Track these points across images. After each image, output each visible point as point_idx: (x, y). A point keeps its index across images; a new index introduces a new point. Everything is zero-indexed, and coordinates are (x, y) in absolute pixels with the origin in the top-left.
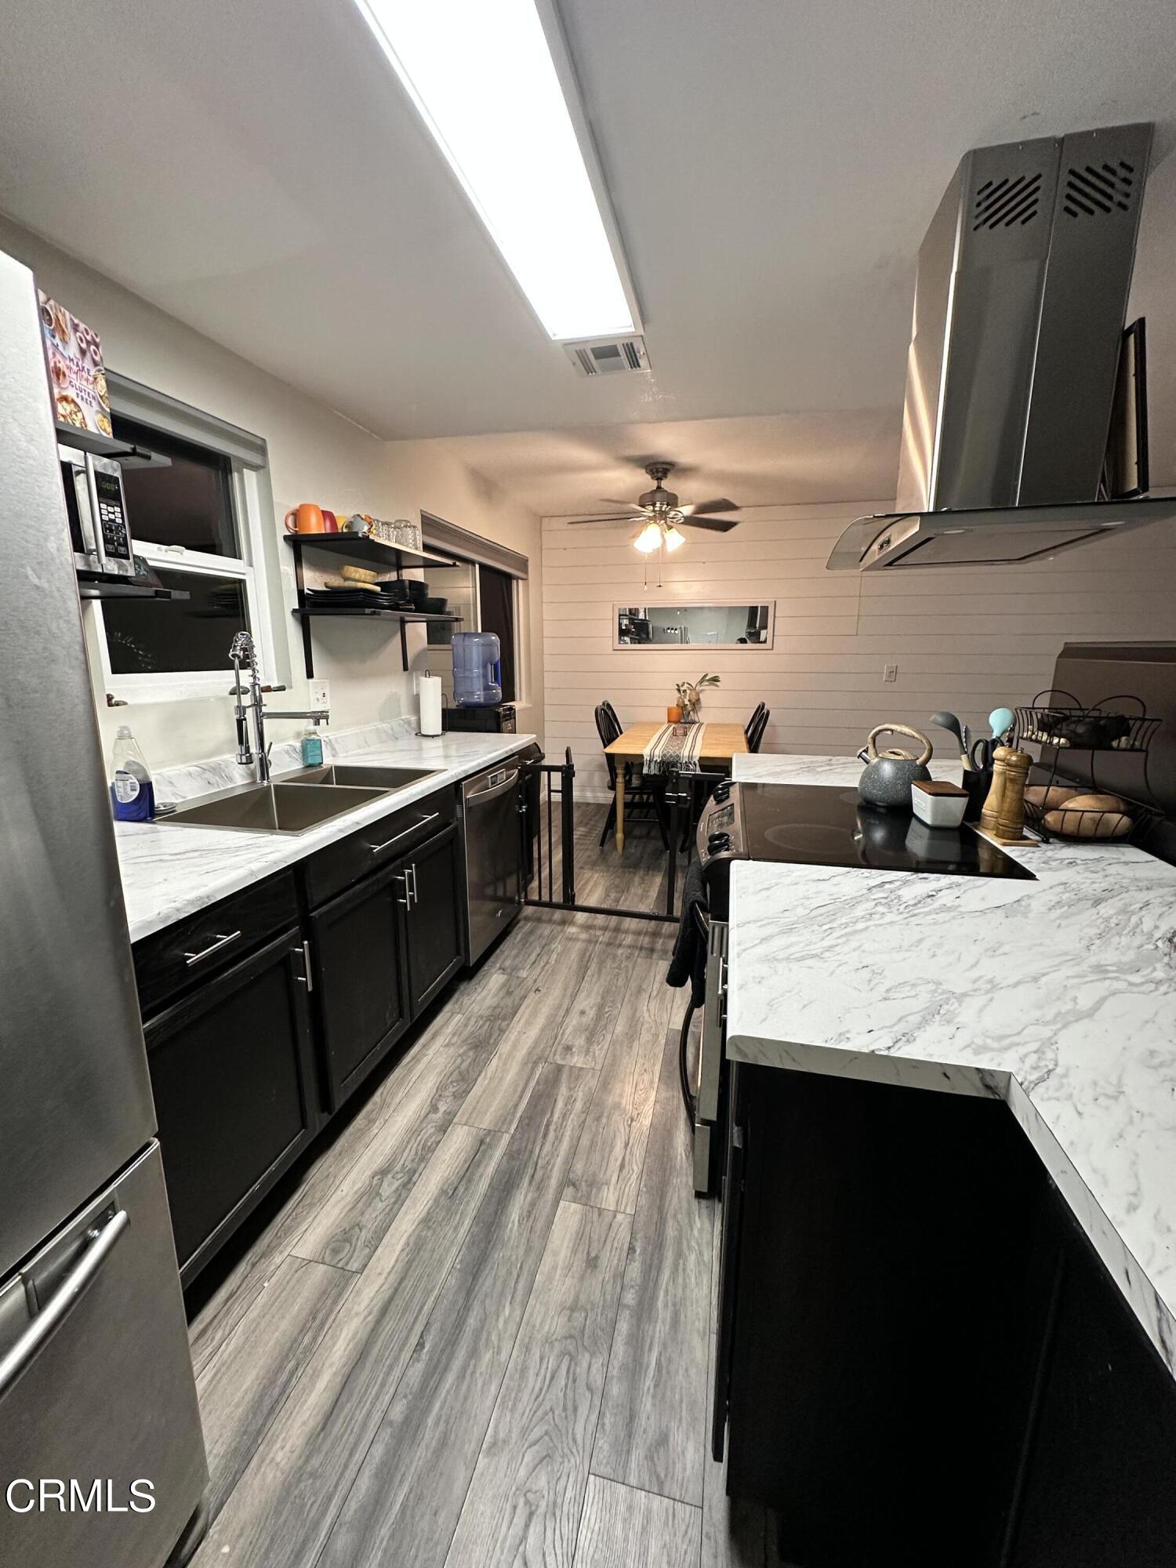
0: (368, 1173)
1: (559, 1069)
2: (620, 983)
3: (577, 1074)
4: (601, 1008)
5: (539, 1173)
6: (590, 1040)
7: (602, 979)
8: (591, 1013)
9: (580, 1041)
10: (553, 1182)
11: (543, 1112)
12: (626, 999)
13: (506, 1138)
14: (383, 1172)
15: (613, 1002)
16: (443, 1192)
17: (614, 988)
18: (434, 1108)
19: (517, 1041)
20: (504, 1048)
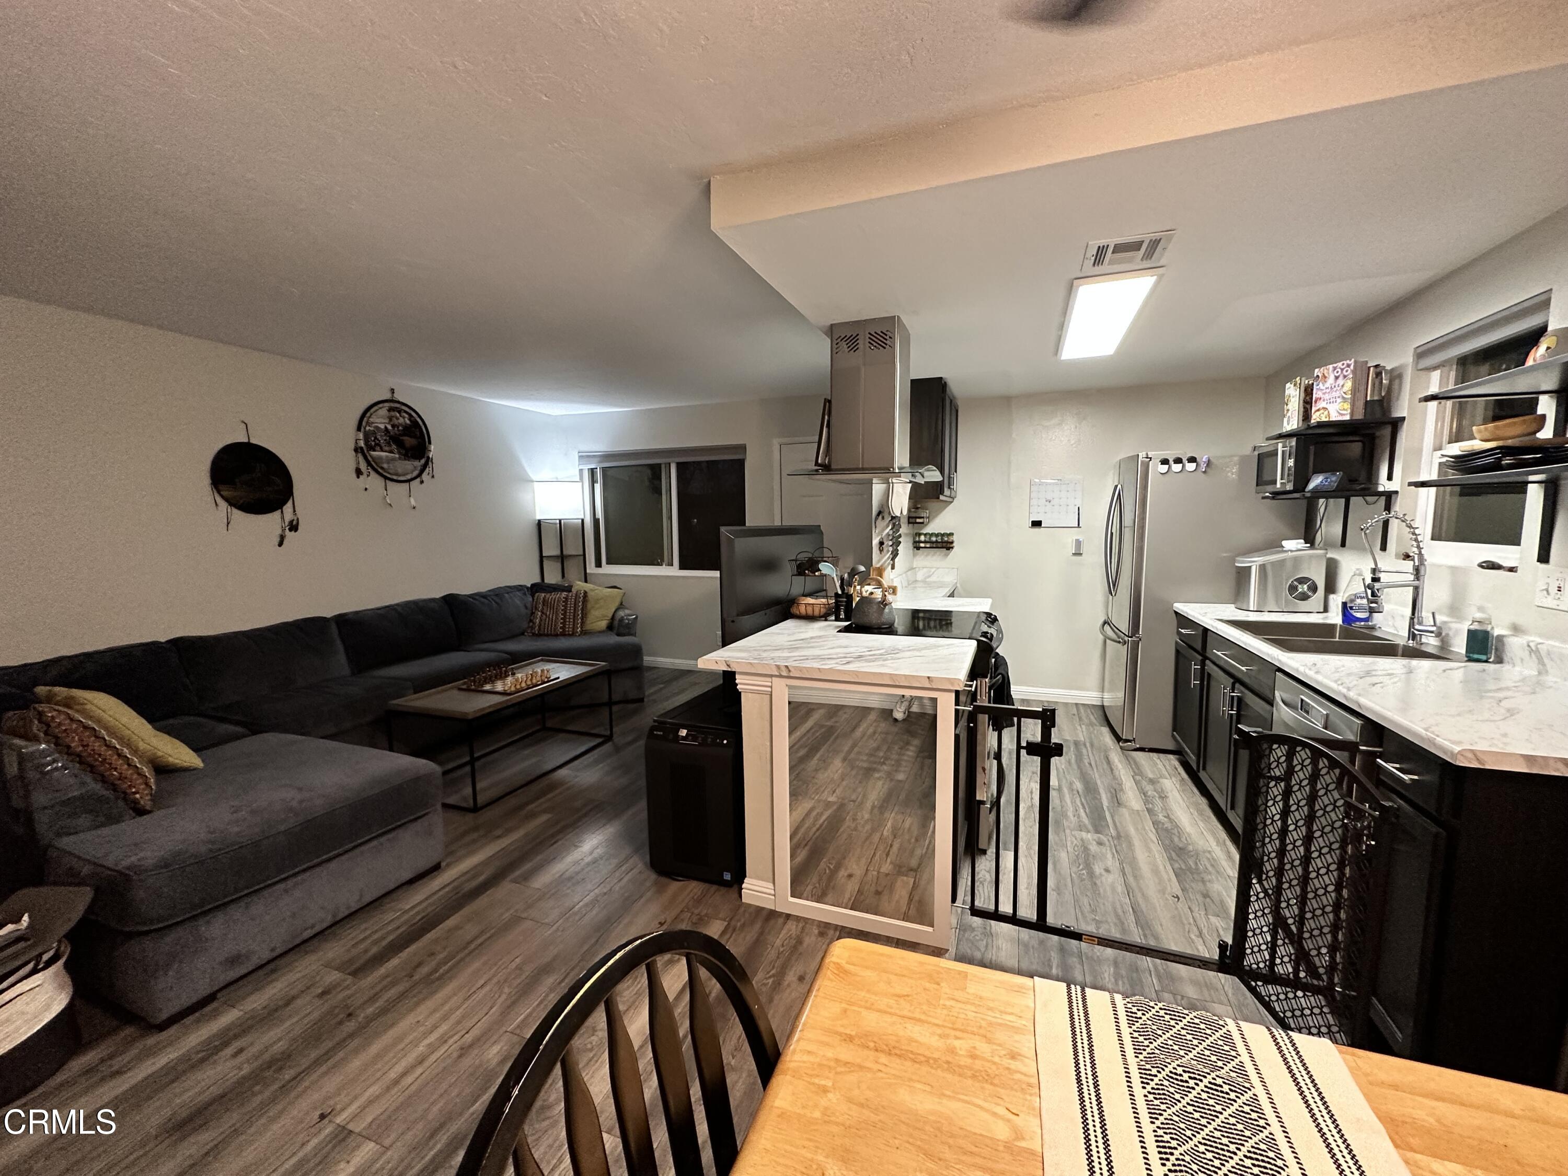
0: (1171, 797)
1: (1097, 831)
2: (1085, 901)
3: (1081, 828)
4: (1091, 874)
5: (1075, 792)
6: (1086, 849)
7: (1110, 908)
8: (1098, 869)
9: (1094, 848)
10: (1065, 790)
11: (1091, 812)
12: (1069, 880)
13: (1105, 803)
14: (1163, 797)
15: (1082, 880)
16: (1122, 790)
17: (1089, 894)
18: (1168, 817)
19: (1149, 850)
20: (1156, 848)
